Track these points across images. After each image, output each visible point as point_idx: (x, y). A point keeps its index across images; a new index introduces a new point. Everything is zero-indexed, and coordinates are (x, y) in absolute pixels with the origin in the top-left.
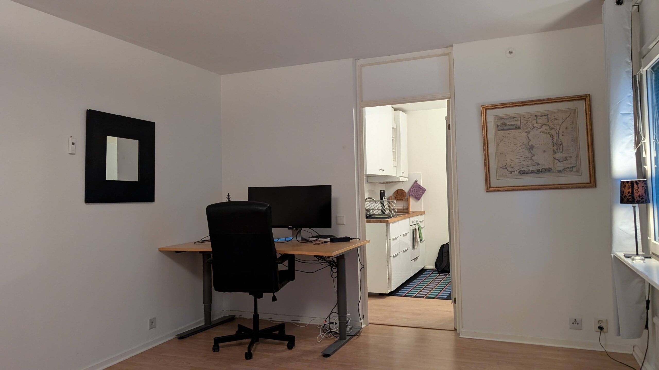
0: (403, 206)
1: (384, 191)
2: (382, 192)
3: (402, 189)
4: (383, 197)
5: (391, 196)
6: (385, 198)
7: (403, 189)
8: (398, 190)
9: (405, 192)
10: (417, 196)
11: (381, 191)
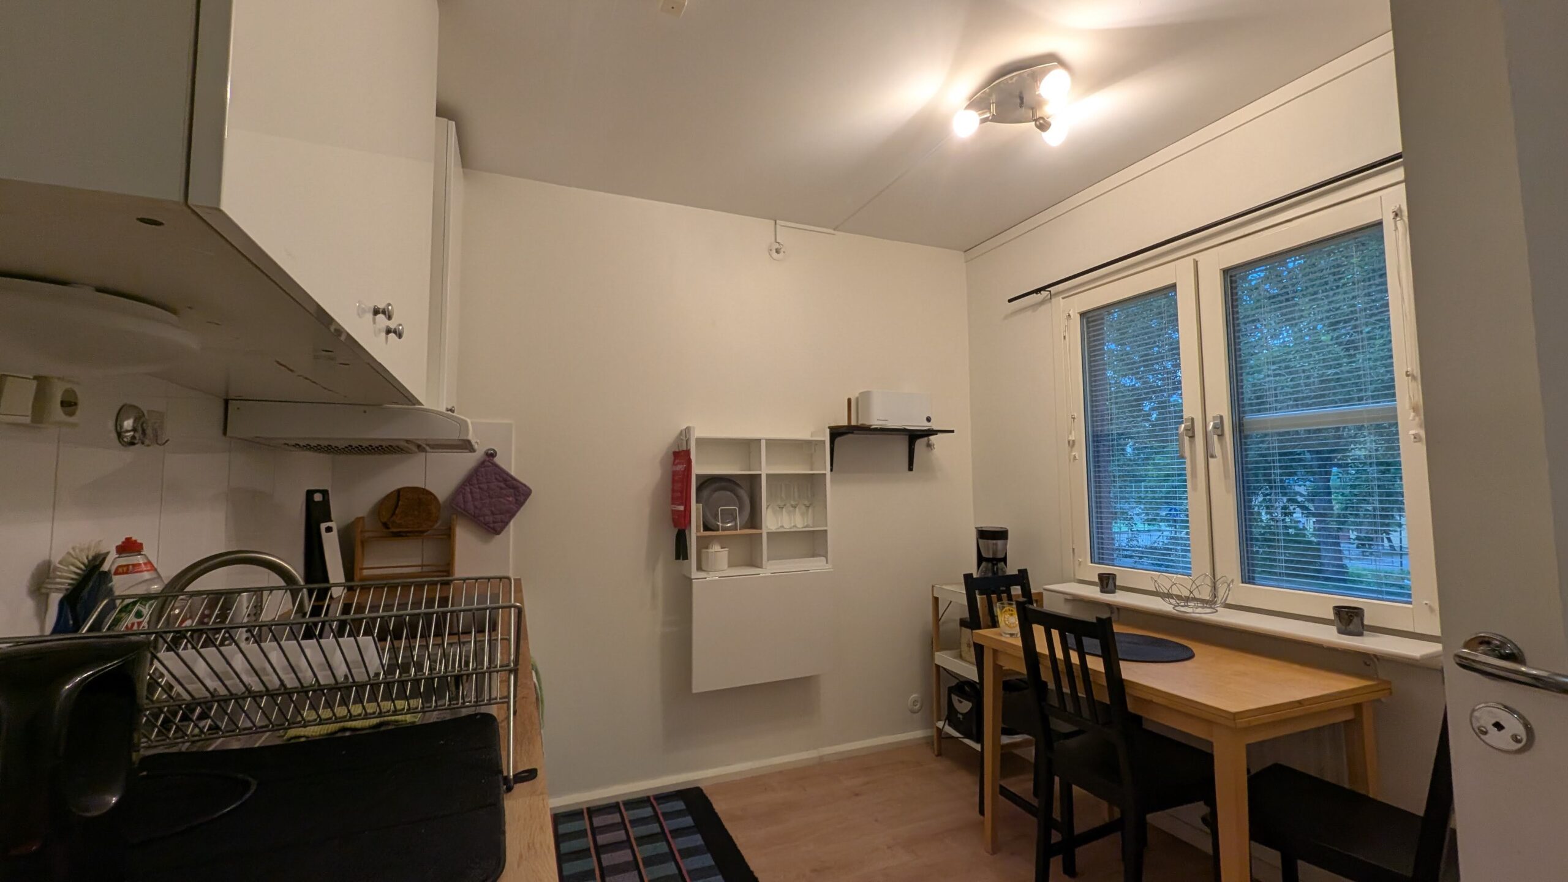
0: (420, 563)
1: (325, 493)
2: (318, 497)
3: (421, 485)
4: (323, 526)
5: (363, 518)
6: (329, 529)
7: (427, 488)
8: (399, 491)
9: (435, 498)
10: (489, 519)
11: (310, 494)
